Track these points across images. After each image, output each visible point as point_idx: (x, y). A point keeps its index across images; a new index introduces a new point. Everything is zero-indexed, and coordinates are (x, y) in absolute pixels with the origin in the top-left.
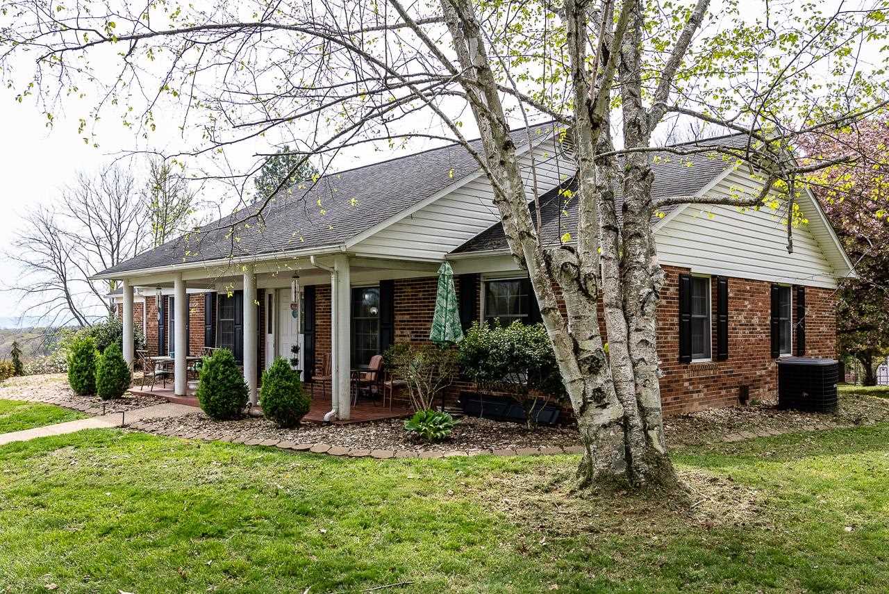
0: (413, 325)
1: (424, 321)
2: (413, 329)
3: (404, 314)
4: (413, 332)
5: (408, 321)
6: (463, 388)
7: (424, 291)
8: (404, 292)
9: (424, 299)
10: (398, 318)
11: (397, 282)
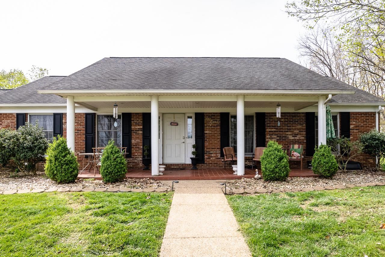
0: (278, 133)
1: (284, 131)
2: (278, 135)
3: (273, 128)
4: (277, 136)
5: (274, 131)
6: (307, 159)
7: (284, 118)
8: (273, 118)
9: (284, 122)
10: (268, 130)
11: (267, 114)
